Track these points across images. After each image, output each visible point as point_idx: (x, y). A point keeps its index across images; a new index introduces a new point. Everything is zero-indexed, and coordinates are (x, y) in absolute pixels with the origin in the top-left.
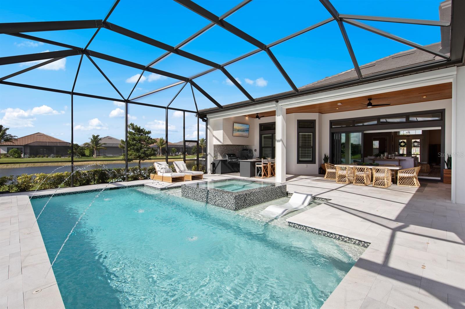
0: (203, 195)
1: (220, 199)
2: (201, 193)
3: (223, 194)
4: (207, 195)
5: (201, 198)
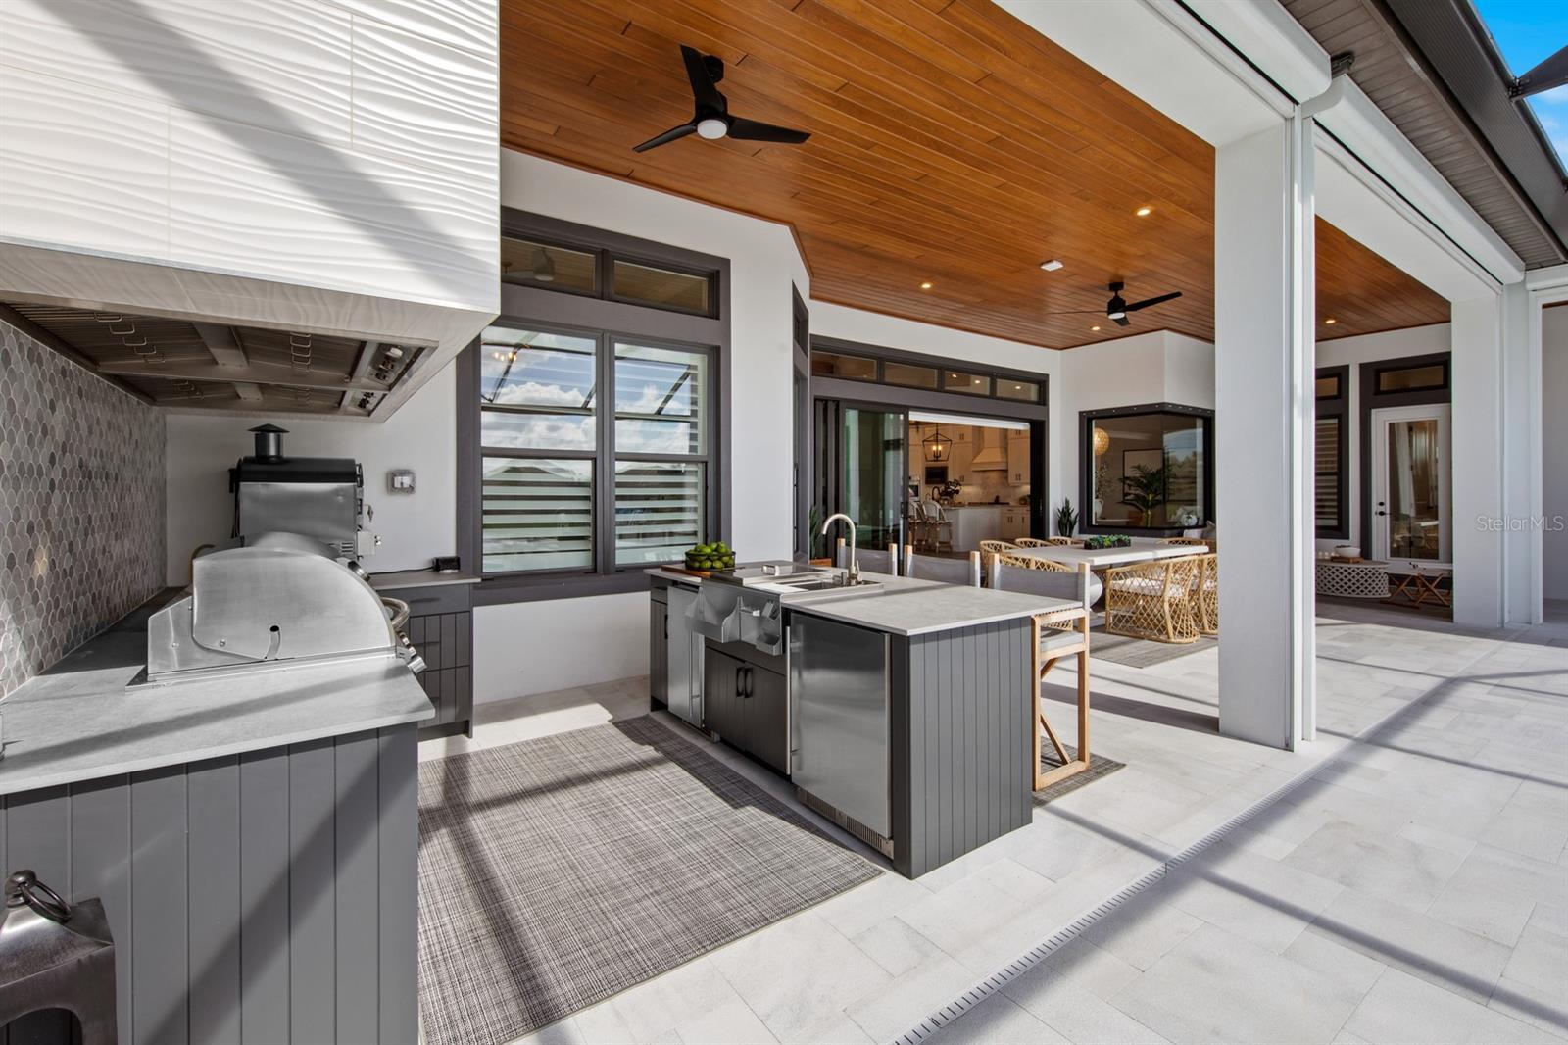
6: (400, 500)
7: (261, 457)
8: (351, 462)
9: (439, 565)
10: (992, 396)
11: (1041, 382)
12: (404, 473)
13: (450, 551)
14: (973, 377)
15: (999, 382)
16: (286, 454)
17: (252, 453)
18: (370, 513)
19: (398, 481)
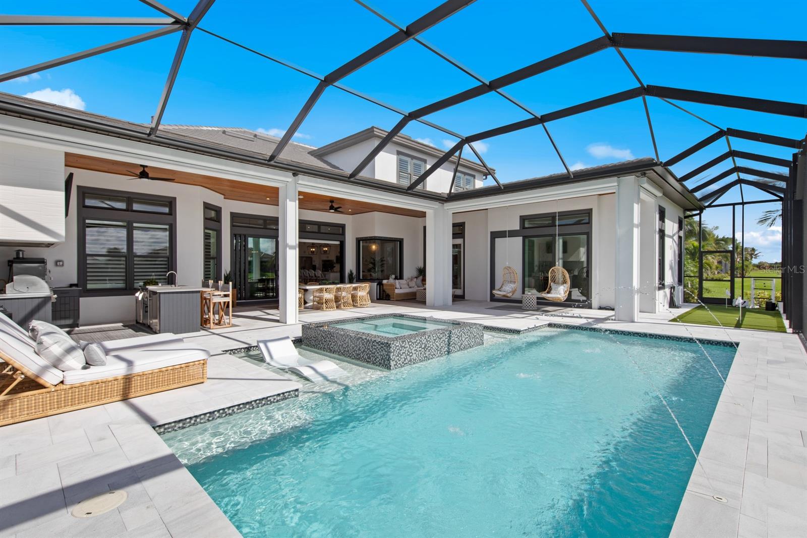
0: (442, 342)
1: (467, 338)
2: (437, 342)
3: (470, 328)
4: (448, 341)
5: (438, 351)
6: (58, 268)
7: (18, 258)
8: (44, 259)
9: (71, 285)
10: (319, 232)
11: (343, 227)
12: (60, 261)
13: (75, 282)
14: (307, 225)
15: (322, 227)
16: (25, 257)
17: (15, 257)
18: (50, 272)
19: (58, 263)
